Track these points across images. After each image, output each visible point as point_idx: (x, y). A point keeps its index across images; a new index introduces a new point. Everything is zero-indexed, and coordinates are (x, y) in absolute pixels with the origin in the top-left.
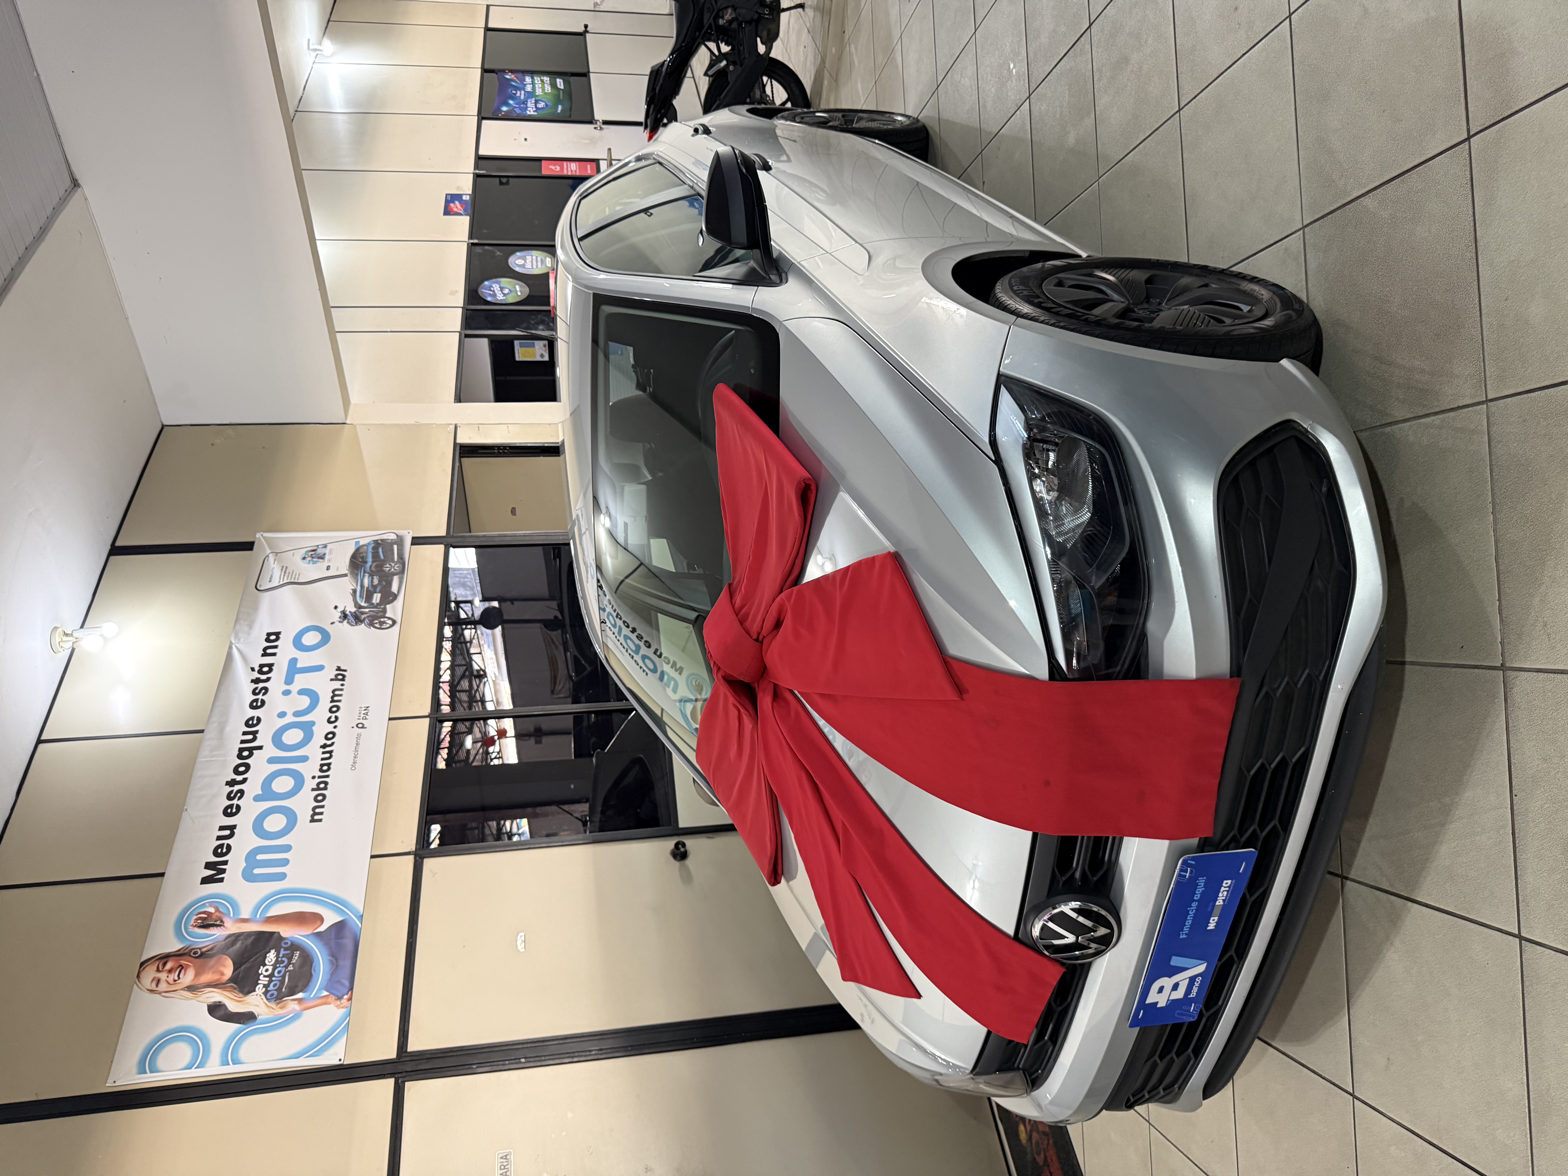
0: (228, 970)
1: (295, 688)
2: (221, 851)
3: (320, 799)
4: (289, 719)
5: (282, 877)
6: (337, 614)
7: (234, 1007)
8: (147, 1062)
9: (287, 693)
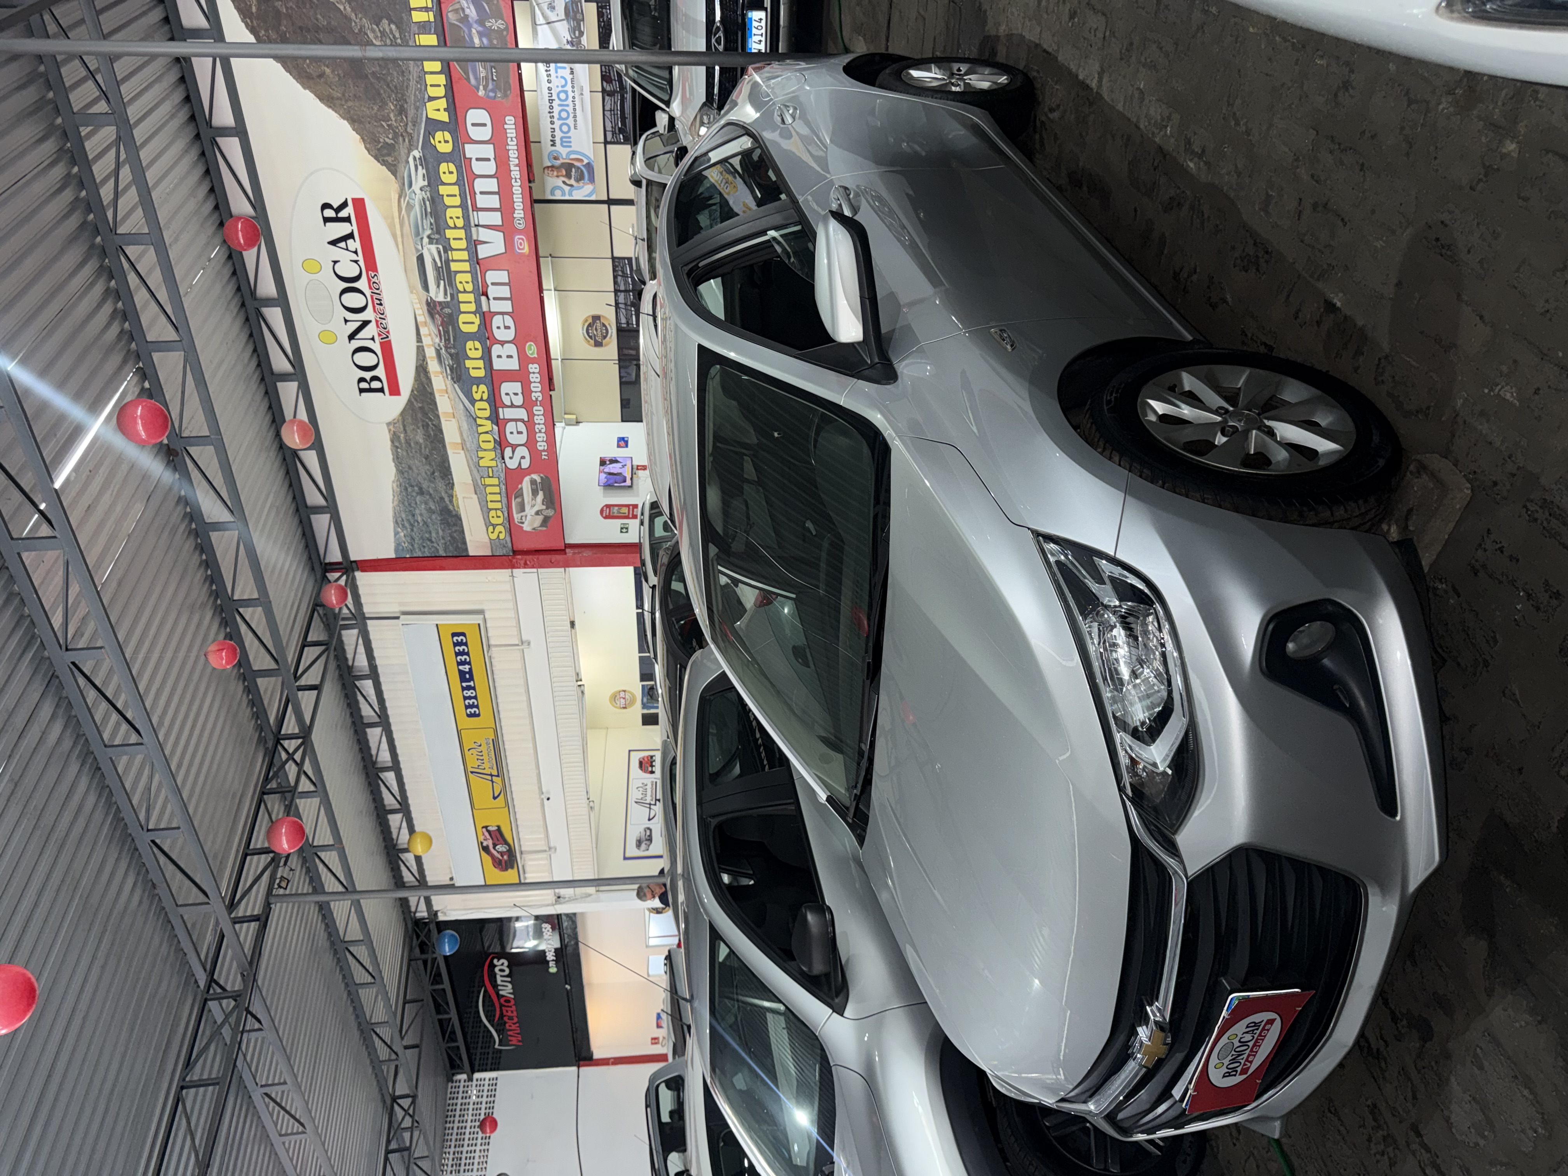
0: (564, 172)
1: (559, 75)
2: (553, 136)
3: (575, 121)
4: (560, 89)
5: (570, 147)
6: (565, 42)
7: (568, 182)
8: (552, 193)
9: (557, 77)
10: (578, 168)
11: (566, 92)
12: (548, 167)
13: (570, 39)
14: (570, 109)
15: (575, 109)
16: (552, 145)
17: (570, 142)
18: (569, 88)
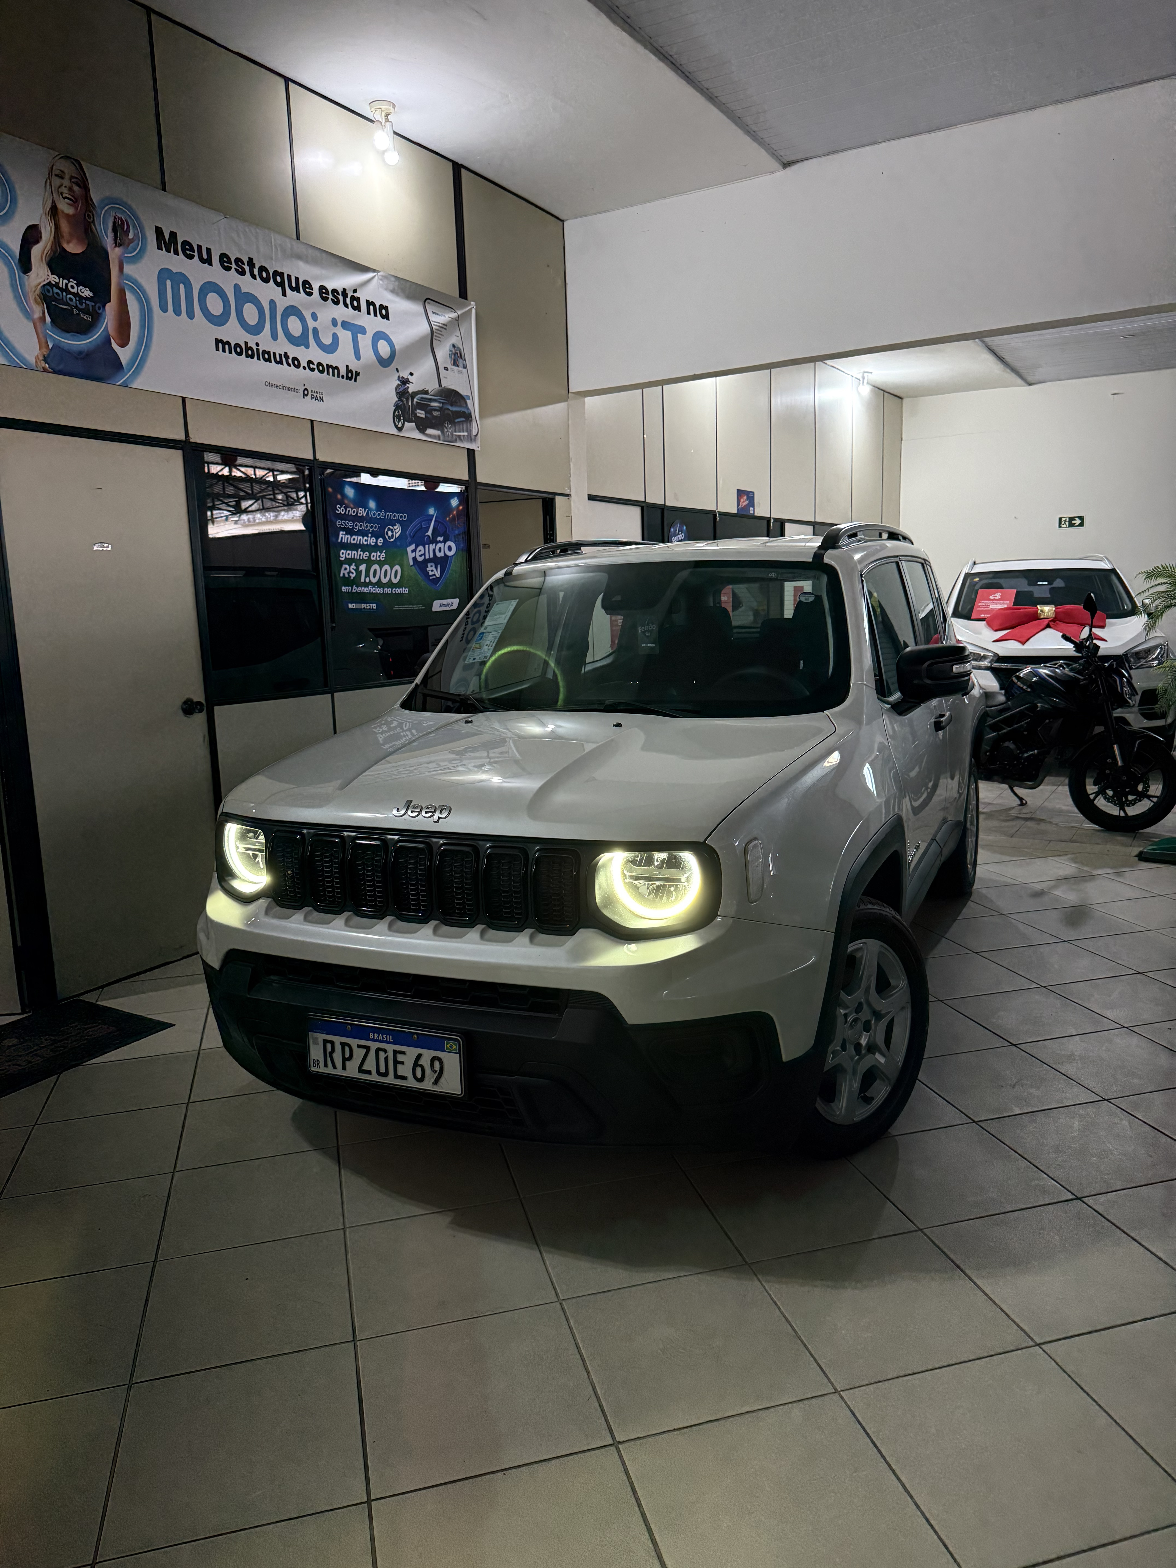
0: (74, 248)
1: (339, 330)
3: (238, 350)
4: (311, 324)
5: (164, 308)
6: (405, 374)
7: (37, 251)
9: (334, 322)
10: (97, 317)
11: (301, 341)
12: (84, 185)
13: (412, 388)
14: (264, 341)
15: (267, 356)
16: (159, 232)
17: (177, 312)
18: (314, 354)
